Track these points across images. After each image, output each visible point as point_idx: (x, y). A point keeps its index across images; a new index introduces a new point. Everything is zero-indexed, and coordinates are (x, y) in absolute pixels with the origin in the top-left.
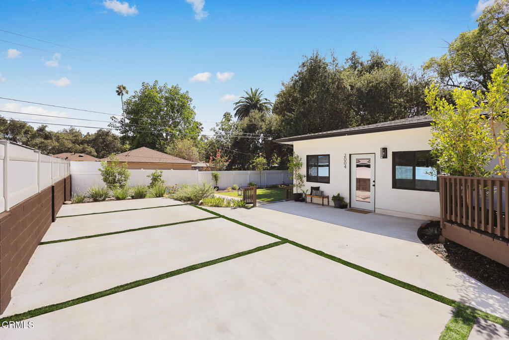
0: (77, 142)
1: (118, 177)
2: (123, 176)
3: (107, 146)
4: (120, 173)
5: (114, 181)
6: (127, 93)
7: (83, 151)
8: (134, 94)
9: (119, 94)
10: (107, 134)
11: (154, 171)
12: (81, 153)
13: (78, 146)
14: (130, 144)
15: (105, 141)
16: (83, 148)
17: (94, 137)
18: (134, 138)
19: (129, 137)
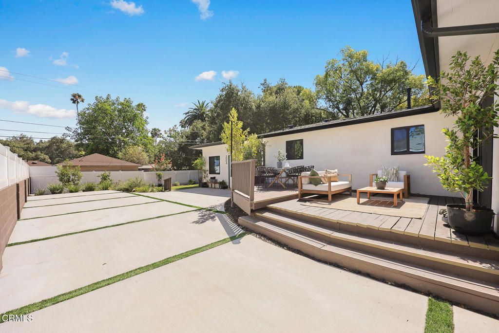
0: (29, 149)
1: (72, 177)
2: (76, 176)
3: (62, 152)
4: (73, 175)
5: (69, 181)
6: (83, 101)
7: (36, 158)
8: (87, 107)
9: (74, 102)
10: (62, 141)
11: (103, 172)
12: (34, 160)
13: (31, 154)
14: (84, 150)
15: (59, 148)
16: (36, 156)
17: (48, 144)
18: (88, 145)
19: (83, 144)
